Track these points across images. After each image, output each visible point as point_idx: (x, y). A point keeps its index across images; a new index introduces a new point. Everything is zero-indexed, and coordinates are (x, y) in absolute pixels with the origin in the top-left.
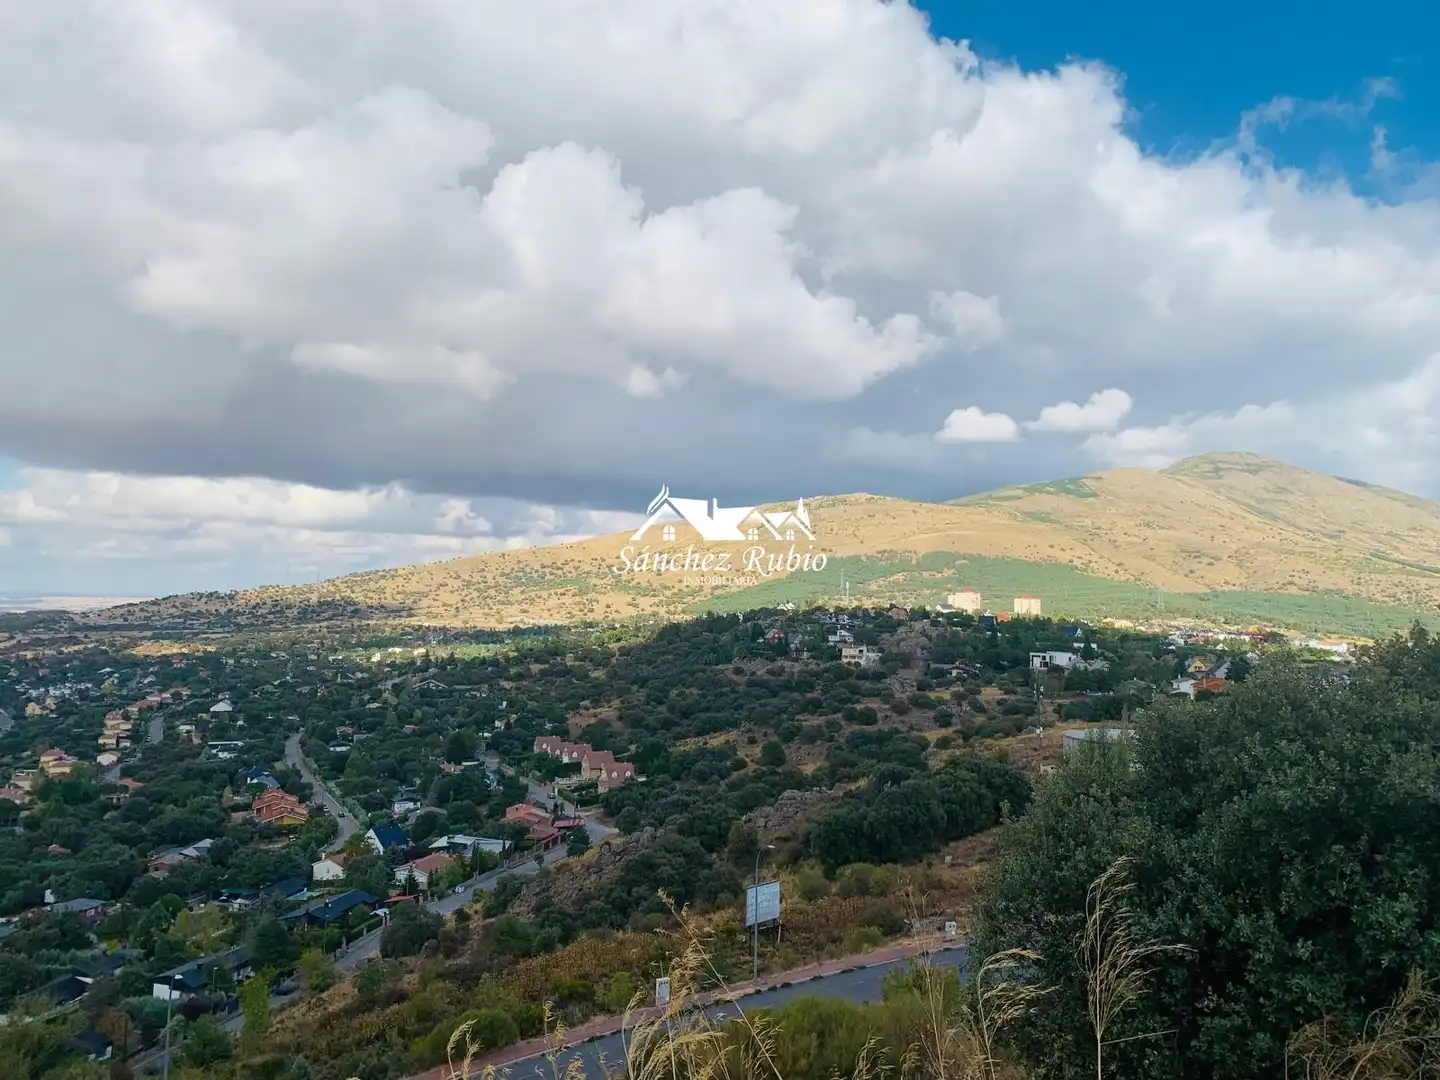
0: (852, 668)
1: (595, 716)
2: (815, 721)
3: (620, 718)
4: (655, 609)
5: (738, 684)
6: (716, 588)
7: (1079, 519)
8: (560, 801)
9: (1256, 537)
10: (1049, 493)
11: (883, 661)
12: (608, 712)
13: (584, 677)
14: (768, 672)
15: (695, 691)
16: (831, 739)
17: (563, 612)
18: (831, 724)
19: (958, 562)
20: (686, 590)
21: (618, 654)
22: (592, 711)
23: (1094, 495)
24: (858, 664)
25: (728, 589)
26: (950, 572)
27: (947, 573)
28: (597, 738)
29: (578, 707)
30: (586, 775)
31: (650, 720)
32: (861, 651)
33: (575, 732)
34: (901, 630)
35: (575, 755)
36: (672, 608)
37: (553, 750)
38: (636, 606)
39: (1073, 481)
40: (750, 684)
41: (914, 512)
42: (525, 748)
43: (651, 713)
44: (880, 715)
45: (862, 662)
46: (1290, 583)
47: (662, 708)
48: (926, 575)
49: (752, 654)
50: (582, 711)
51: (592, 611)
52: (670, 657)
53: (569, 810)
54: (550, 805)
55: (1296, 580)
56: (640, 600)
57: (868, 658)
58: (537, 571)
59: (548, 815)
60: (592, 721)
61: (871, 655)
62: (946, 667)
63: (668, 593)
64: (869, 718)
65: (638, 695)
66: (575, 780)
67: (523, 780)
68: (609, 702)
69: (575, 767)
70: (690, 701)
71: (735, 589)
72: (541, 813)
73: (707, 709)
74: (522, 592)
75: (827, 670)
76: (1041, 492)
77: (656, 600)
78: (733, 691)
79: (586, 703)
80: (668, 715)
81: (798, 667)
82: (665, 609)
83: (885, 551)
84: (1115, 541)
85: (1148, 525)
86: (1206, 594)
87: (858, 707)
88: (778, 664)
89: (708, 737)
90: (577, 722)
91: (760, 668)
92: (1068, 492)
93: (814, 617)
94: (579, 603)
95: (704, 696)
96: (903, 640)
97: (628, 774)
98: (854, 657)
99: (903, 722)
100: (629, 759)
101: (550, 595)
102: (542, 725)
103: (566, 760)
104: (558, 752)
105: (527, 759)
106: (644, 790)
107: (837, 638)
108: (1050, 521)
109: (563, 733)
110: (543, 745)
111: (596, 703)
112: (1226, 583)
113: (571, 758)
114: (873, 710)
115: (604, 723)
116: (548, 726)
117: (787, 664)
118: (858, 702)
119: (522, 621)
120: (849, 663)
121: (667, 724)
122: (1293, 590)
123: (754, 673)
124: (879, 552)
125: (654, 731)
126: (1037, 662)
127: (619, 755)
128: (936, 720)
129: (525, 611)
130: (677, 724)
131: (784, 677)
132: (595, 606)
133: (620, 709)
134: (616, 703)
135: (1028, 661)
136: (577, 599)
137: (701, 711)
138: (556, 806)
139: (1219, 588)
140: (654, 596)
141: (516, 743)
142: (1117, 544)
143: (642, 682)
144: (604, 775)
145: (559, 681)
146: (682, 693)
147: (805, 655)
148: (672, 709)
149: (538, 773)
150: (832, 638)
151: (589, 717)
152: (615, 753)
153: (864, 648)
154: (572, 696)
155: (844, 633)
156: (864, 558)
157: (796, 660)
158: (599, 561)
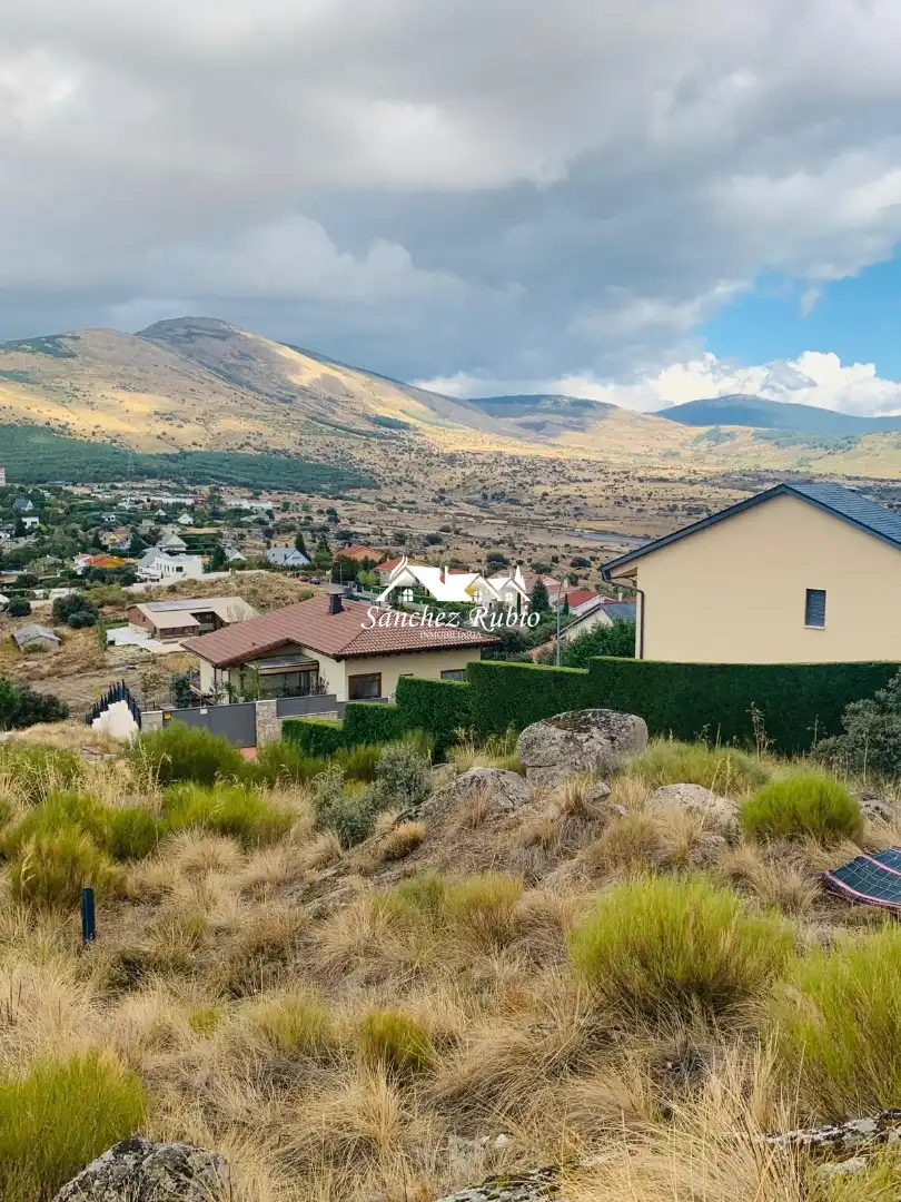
7: (58, 380)
9: (222, 400)
10: (25, 350)
23: (73, 356)
39: (50, 339)
46: (247, 444)
55: (251, 441)
76: (17, 350)
84: (92, 403)
85: (124, 388)
86: (175, 455)
92: (47, 351)
108: (28, 381)
112: (194, 444)
122: (249, 451)
139: (187, 449)
142: (95, 406)
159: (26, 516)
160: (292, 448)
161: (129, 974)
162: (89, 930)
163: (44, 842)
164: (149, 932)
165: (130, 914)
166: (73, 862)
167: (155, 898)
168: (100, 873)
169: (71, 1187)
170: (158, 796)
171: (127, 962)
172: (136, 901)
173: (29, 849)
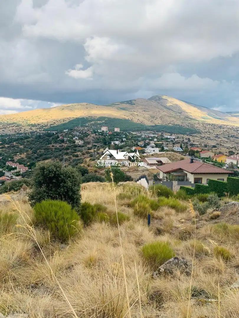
0: (77, 145)
1: (20, 157)
2: (67, 157)
3: (26, 157)
4: (36, 130)
5: (53, 149)
6: (51, 125)
7: (131, 109)
8: (12, 175)
9: (165, 113)
10: (125, 103)
11: (84, 143)
12: (23, 156)
13: (18, 147)
14: (60, 146)
15: (43, 150)
16: (69, 160)
17: (14, 131)
18: (69, 158)
19: (105, 119)
20: (44, 125)
21: (26, 142)
22: (20, 156)
23: (135, 104)
24: (79, 144)
25: (54, 125)
26: (104, 121)
27: (103, 121)
28: (20, 162)
29: (16, 155)
30: (18, 170)
31: (33, 157)
32: (79, 141)
33: (16, 160)
34: (89, 136)
35: (15, 166)
36: (40, 130)
37: (10, 165)
38: (32, 129)
39: (130, 101)
40: (55, 149)
41: (97, 107)
42: (4, 164)
43: (33, 156)
44: (79, 155)
45: (80, 144)
46: (170, 123)
47: (36, 155)
48: (99, 122)
49: (56, 142)
50: (17, 156)
51: (21, 130)
52: (38, 143)
53: (14, 177)
54: (10, 176)
55: (171, 122)
56: (32, 128)
57: (81, 143)
58: (6, 121)
59: (9, 178)
60: (20, 158)
61: (82, 142)
62: (96, 144)
63: (39, 126)
64: (77, 156)
65: (30, 152)
66: (15, 171)
67: (4, 171)
68: (23, 153)
69: (15, 168)
70: (42, 153)
71: (56, 125)
72: (8, 178)
73: (46, 155)
74: (3, 126)
75: (72, 145)
76: (123, 103)
77: (37, 128)
78: (52, 150)
79: (18, 154)
80: (37, 156)
81: (66, 145)
82: (39, 130)
83: (90, 116)
85: (144, 111)
86: (154, 126)
87: (76, 154)
88: (62, 144)
89: (45, 161)
90: (16, 158)
91: (58, 146)
92: (129, 103)
93: (71, 133)
94: (17, 129)
95: (45, 152)
96: (89, 139)
97: (27, 169)
98: (78, 143)
99: (84, 157)
100: (27, 166)
101: (10, 126)
102: (8, 159)
103: (13, 167)
104: (12, 165)
105: (5, 167)
106: (30, 172)
107: (75, 138)
108: (125, 110)
109: (13, 161)
110: (8, 164)
111: (21, 154)
112: (158, 123)
113: (14, 166)
114: (78, 154)
115: (22, 158)
116: (10, 159)
117: (64, 144)
118: (76, 153)
119: (3, 133)
120: (77, 144)
121: (36, 158)
122: (170, 125)
123: (56, 147)
124: (89, 117)
125: (33, 160)
126: (112, 143)
127: (25, 165)
128: (90, 156)
129: (3, 131)
130: (39, 158)
131: (63, 147)
132: (21, 129)
133: (26, 155)
134: (25, 154)
135: (111, 143)
136: (17, 128)
137: (44, 155)
138: (11, 176)
139: (157, 124)
140: (36, 127)
141: (2, 163)
143: (31, 149)
144: (22, 169)
145: (12, 148)
146: (40, 151)
147: (68, 142)
148: (38, 155)
149: (7, 170)
150: (74, 138)
151: (19, 157)
152: (24, 165)
153: (80, 141)
154: (15, 152)
155: (76, 137)
156: (85, 118)
157: (66, 143)
158: (22, 118)
159: (124, 138)
160: (180, 124)
161: (159, 232)
162: (149, 223)
163: (140, 204)
164: (161, 225)
165: (156, 221)
166: (145, 208)
167: (160, 219)
168: (150, 212)
169: (167, 263)
170: (157, 198)
171: (158, 230)
172: (156, 219)
173: (137, 205)
